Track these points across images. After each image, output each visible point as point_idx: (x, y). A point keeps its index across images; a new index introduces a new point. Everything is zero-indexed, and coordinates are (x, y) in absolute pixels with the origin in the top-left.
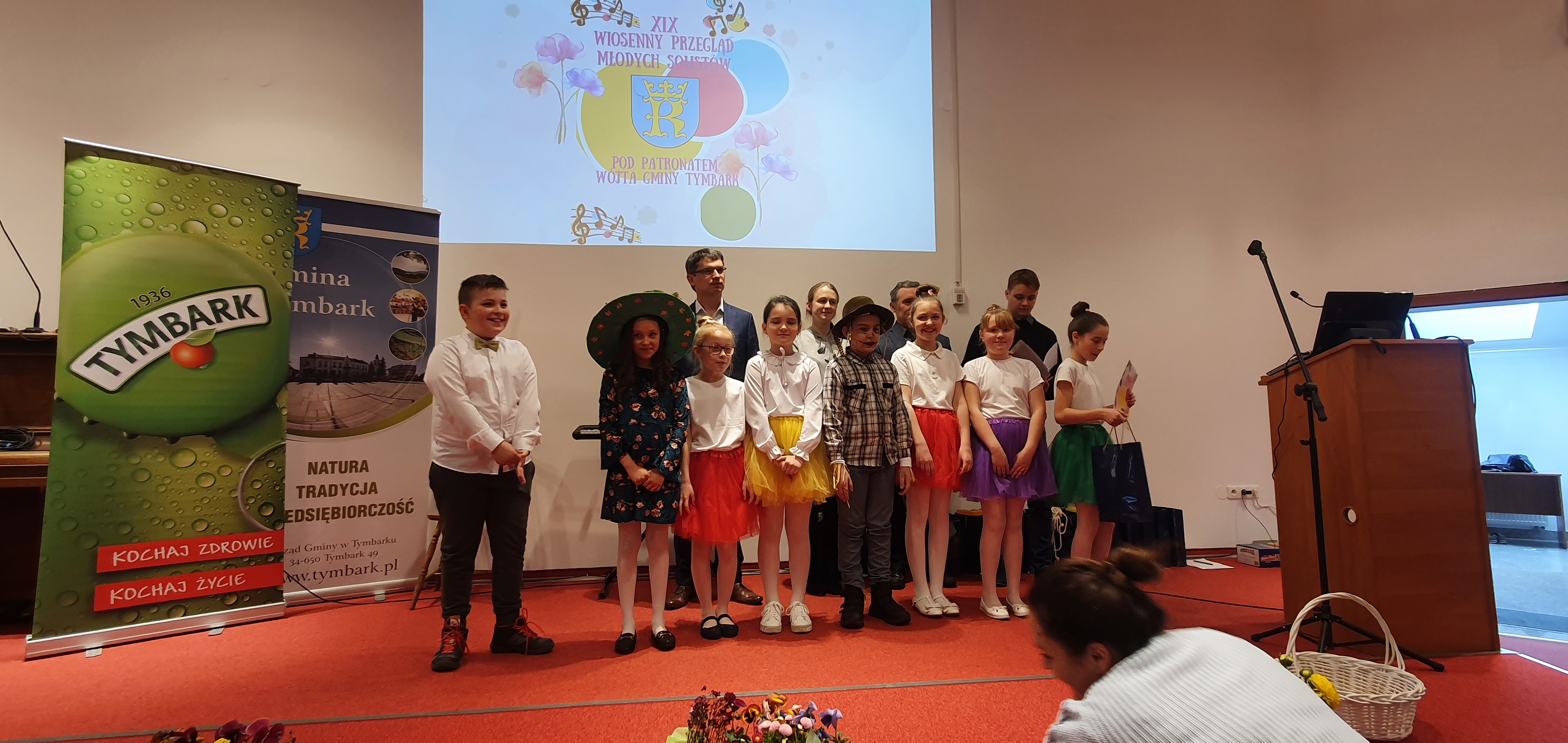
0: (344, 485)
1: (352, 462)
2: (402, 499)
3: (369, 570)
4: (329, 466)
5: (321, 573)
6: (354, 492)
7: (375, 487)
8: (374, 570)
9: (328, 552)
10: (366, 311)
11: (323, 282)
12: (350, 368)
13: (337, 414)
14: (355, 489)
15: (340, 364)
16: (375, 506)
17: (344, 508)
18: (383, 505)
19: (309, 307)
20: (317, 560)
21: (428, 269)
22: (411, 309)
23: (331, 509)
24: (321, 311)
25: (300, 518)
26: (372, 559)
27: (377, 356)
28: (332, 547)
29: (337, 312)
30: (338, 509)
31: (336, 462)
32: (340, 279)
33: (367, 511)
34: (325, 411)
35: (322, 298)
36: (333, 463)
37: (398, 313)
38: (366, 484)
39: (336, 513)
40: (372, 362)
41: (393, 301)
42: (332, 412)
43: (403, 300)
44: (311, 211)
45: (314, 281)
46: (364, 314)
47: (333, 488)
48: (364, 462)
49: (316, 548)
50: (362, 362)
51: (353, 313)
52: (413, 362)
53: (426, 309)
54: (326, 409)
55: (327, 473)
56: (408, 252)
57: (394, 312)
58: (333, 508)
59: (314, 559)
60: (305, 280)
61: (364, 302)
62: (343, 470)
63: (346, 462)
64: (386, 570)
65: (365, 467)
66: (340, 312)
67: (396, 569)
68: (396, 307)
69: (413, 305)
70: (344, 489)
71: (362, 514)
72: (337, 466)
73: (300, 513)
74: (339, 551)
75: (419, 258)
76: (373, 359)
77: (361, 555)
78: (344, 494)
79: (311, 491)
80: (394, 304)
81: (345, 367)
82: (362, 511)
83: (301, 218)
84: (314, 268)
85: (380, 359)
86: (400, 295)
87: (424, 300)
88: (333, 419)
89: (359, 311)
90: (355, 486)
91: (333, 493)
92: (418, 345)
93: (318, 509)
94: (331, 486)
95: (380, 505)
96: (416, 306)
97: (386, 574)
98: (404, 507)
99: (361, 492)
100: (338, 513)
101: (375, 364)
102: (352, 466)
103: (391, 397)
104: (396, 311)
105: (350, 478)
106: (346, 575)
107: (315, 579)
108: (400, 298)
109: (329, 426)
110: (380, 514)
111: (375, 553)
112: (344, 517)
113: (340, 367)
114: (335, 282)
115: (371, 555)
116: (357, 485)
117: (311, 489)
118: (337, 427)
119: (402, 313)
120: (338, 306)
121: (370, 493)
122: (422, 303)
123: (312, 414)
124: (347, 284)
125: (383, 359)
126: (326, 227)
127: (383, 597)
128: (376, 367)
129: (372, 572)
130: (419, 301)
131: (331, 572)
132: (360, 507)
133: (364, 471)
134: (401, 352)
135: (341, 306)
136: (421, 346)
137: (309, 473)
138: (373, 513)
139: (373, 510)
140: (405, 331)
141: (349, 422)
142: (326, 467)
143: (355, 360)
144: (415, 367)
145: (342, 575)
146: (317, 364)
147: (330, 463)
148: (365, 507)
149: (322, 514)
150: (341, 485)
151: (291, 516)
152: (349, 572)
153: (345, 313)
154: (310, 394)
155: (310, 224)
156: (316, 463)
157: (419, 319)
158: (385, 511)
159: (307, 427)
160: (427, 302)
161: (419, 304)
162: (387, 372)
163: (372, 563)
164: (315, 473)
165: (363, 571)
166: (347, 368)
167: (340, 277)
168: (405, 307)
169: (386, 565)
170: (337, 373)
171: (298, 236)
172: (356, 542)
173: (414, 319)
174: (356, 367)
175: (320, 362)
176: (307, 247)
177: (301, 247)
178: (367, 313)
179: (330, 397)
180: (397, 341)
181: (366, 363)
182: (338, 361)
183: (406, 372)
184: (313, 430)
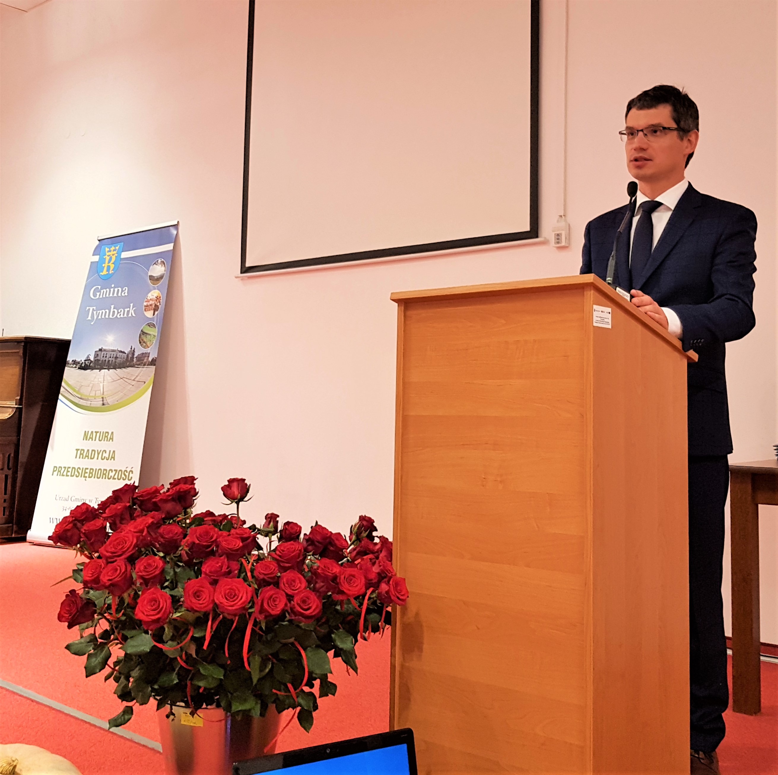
1: (106, 433)
2: (127, 468)
6: (103, 458)
7: (114, 455)
10: (132, 312)
11: (115, 295)
13: (105, 393)
14: (104, 455)
15: (113, 355)
17: (95, 469)
19: (106, 314)
21: (165, 271)
22: (154, 306)
23: (89, 469)
24: (111, 317)
25: (73, 474)
27: (132, 347)
32: (123, 291)
33: (107, 474)
34: (100, 391)
36: (96, 433)
38: (110, 452)
41: (146, 301)
42: (103, 392)
43: (151, 299)
44: (119, 246)
45: (111, 295)
46: (130, 315)
47: (93, 453)
48: (112, 433)
49: (76, 500)
51: (125, 315)
52: (150, 350)
53: (160, 305)
55: (92, 440)
56: (158, 261)
57: (145, 310)
60: (108, 295)
61: (131, 305)
62: (101, 439)
63: (103, 432)
65: (111, 437)
66: (120, 315)
68: (146, 306)
69: (156, 303)
70: (98, 454)
71: (104, 476)
72: (98, 435)
73: (73, 470)
75: (163, 264)
76: (130, 349)
78: (98, 458)
81: (115, 357)
83: (114, 252)
84: (113, 286)
86: (149, 295)
87: (160, 297)
88: (103, 398)
89: (127, 313)
90: (104, 452)
91: (92, 457)
92: (153, 335)
93: (83, 469)
95: (114, 471)
99: (107, 458)
100: (92, 473)
101: (130, 353)
102: (106, 436)
103: (134, 380)
105: (103, 446)
109: (100, 404)
110: (113, 478)
114: (121, 293)
117: (82, 452)
118: (103, 404)
119: (149, 310)
121: (111, 460)
123: (93, 394)
124: (126, 294)
125: (134, 349)
126: (124, 255)
128: (130, 356)
133: (111, 441)
134: (144, 342)
135: (121, 311)
137: (83, 439)
138: (109, 477)
139: (110, 474)
140: (148, 325)
141: (112, 401)
142: (93, 436)
144: (150, 353)
146: (102, 356)
149: (84, 473)
150: (98, 451)
151: (69, 472)
154: (95, 378)
155: (117, 255)
156: (88, 432)
158: (116, 476)
159: (88, 404)
161: (159, 301)
162: (135, 360)
164: (87, 439)
168: (151, 305)
170: (111, 362)
171: (111, 265)
173: (155, 314)
174: (120, 357)
175: (104, 354)
176: (112, 271)
177: (110, 273)
179: (104, 381)
180: (144, 333)
181: (125, 353)
182: (113, 353)
183: (146, 358)
184: (92, 406)
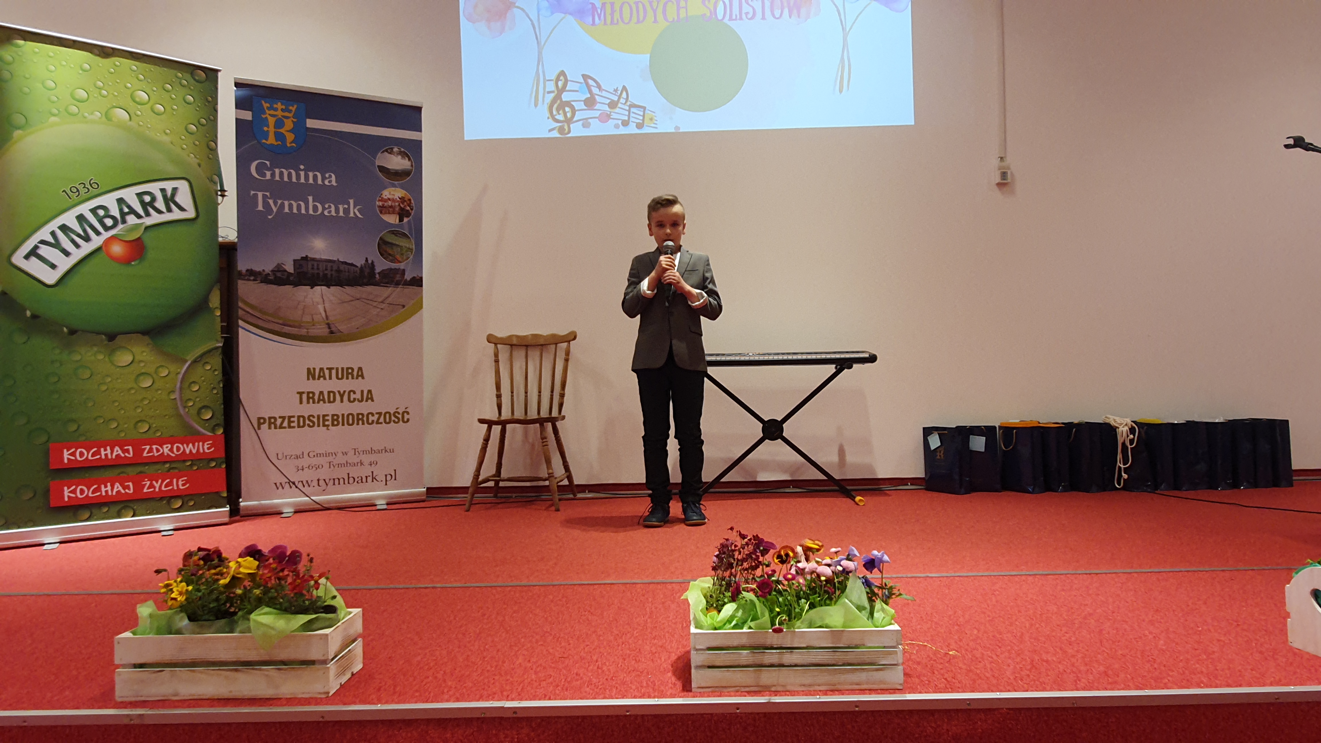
0: (342, 392)
1: (348, 369)
2: (397, 409)
3: (370, 479)
4: (327, 372)
5: (324, 480)
6: (352, 399)
7: (371, 395)
8: (374, 480)
9: (330, 459)
10: (354, 211)
11: (311, 181)
12: (342, 271)
13: (331, 318)
14: (353, 396)
15: (332, 267)
16: (373, 415)
17: (343, 415)
18: (380, 414)
19: (299, 207)
20: (321, 467)
21: (412, 166)
22: (397, 209)
23: (330, 416)
24: (311, 212)
25: (301, 424)
26: (373, 468)
27: (367, 259)
28: (334, 454)
29: (326, 213)
30: (337, 416)
31: (333, 368)
32: (326, 178)
33: (365, 419)
34: (319, 315)
35: (310, 198)
36: (330, 369)
37: (385, 213)
38: (362, 392)
39: (336, 421)
40: (362, 265)
41: (379, 200)
42: (327, 316)
43: (389, 199)
44: (295, 106)
45: (302, 180)
46: (352, 215)
47: (332, 395)
48: (360, 369)
49: (319, 455)
50: (352, 265)
51: (341, 214)
52: (402, 266)
53: (412, 209)
54: (321, 314)
55: (325, 379)
56: (392, 149)
57: (381, 212)
58: (333, 415)
59: (317, 466)
60: (294, 180)
61: (351, 201)
62: (340, 376)
63: (343, 369)
64: (386, 481)
65: (360, 374)
66: (330, 212)
67: (395, 479)
68: (383, 207)
69: (399, 205)
70: (342, 396)
71: (360, 422)
72: (334, 372)
73: (301, 419)
74: (341, 459)
75: (404, 155)
76: (363, 262)
77: (362, 464)
78: (342, 401)
79: (311, 397)
80: (381, 204)
81: (336, 271)
82: (360, 419)
83: (286, 114)
84: (302, 167)
85: (370, 262)
86: (386, 194)
87: (410, 200)
88: (328, 324)
89: (347, 211)
90: (352, 393)
91: (332, 399)
92: (406, 247)
93: (318, 416)
94: (329, 392)
95: (377, 413)
96: (402, 206)
97: (386, 484)
98: (400, 416)
99: (358, 400)
100: (337, 420)
101: (365, 267)
102: (348, 373)
103: (382, 302)
104: (383, 212)
105: (346, 385)
106: (349, 483)
107: (319, 485)
108: (386, 198)
109: (324, 331)
110: (378, 423)
111: (375, 463)
112: (343, 425)
113: (332, 270)
114: (323, 180)
115: (371, 465)
116: (354, 393)
117: (311, 395)
118: (332, 332)
119: (389, 213)
120: (327, 206)
121: (367, 401)
122: (408, 202)
123: (307, 318)
124: (334, 183)
125: (373, 262)
126: (311, 123)
127: (385, 507)
128: (367, 271)
129: (373, 481)
130: (405, 201)
131: (334, 479)
132: (358, 414)
133: (360, 378)
134: (390, 255)
135: (330, 207)
136: (409, 248)
137: (308, 379)
138: (370, 421)
139: (371, 418)
140: (393, 232)
141: (342, 327)
142: (324, 373)
143: (346, 263)
144: (404, 270)
145: (344, 483)
146: (310, 266)
147: (327, 369)
148: (362, 415)
149: (322, 421)
150: (339, 392)
151: (293, 422)
152: (351, 480)
153: (333, 213)
154: (306, 297)
155: (295, 120)
156: (314, 369)
157: (406, 220)
158: (382, 420)
159: (303, 332)
160: (412, 202)
161: (405, 203)
162: (377, 276)
163: (372, 472)
164: (314, 378)
165: (364, 480)
166: (338, 271)
167: (327, 175)
168: (391, 207)
169: (386, 475)
170: (329, 276)
171: (284, 132)
172: (357, 450)
173: (401, 220)
174: (347, 270)
175: (313, 265)
176: (294, 145)
177: (288, 145)
178: (354, 213)
179: (324, 301)
180: (386, 243)
181: (357, 267)
182: (329, 265)
183: (398, 276)
184: (310, 334)
